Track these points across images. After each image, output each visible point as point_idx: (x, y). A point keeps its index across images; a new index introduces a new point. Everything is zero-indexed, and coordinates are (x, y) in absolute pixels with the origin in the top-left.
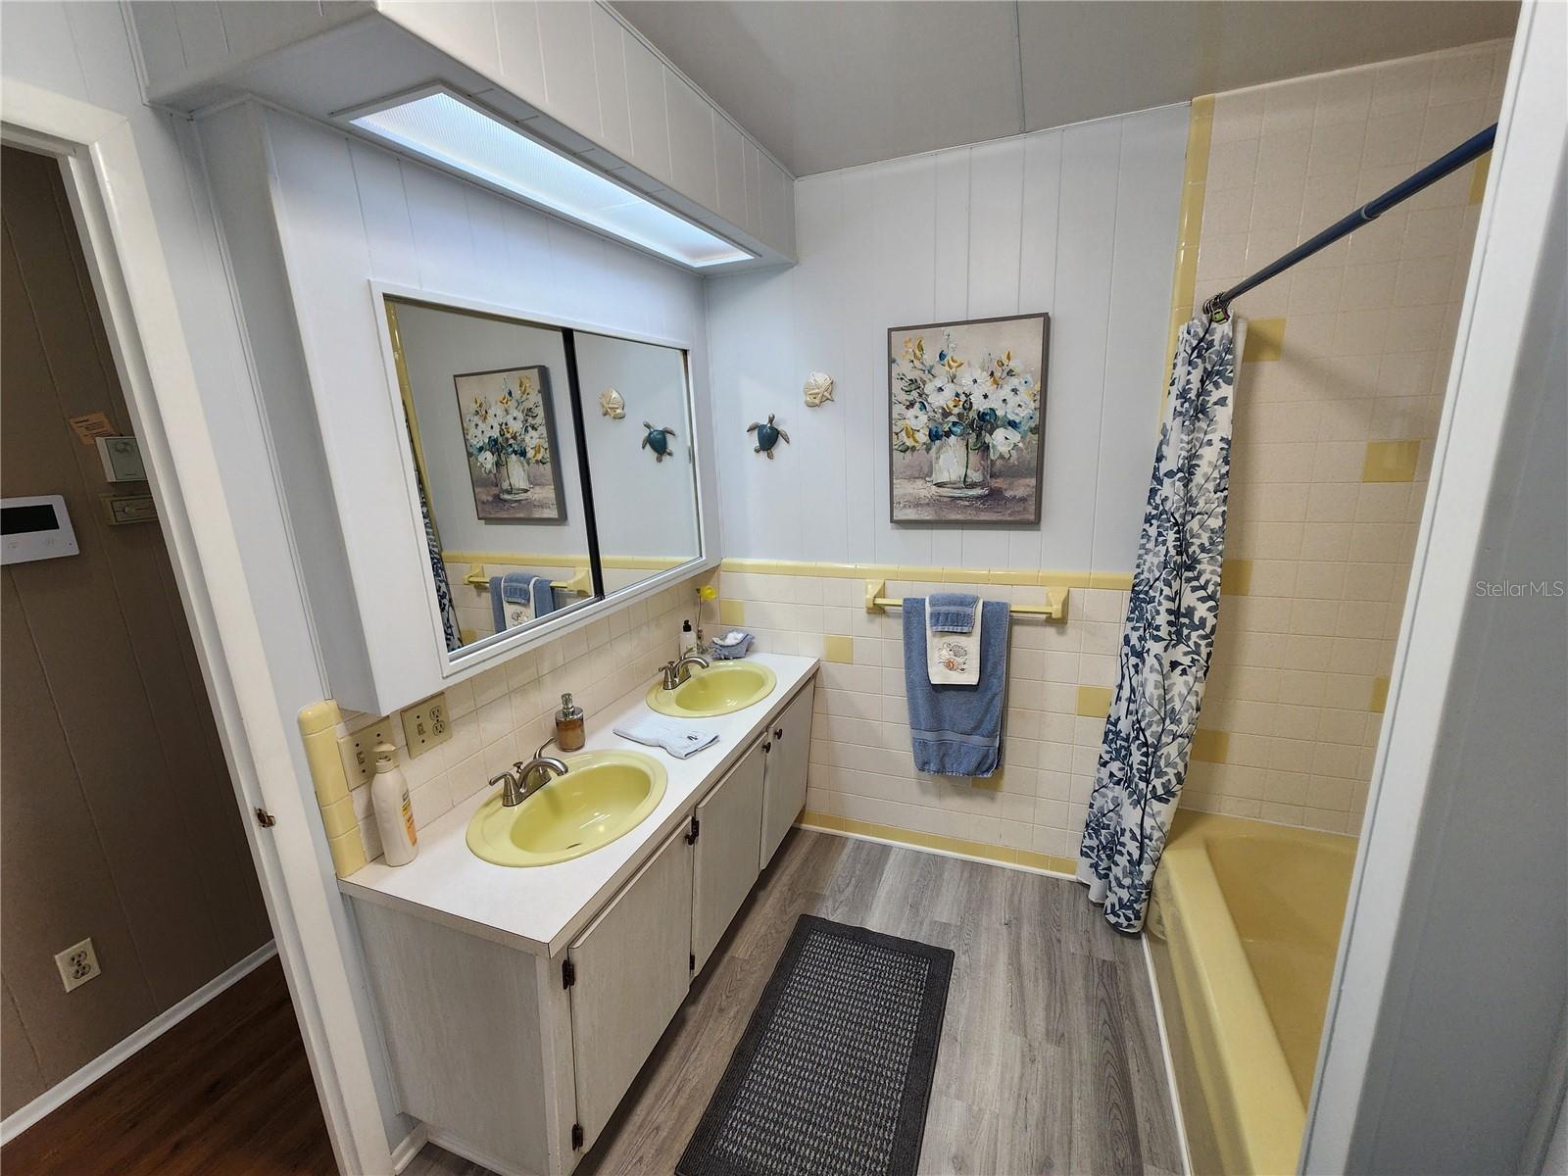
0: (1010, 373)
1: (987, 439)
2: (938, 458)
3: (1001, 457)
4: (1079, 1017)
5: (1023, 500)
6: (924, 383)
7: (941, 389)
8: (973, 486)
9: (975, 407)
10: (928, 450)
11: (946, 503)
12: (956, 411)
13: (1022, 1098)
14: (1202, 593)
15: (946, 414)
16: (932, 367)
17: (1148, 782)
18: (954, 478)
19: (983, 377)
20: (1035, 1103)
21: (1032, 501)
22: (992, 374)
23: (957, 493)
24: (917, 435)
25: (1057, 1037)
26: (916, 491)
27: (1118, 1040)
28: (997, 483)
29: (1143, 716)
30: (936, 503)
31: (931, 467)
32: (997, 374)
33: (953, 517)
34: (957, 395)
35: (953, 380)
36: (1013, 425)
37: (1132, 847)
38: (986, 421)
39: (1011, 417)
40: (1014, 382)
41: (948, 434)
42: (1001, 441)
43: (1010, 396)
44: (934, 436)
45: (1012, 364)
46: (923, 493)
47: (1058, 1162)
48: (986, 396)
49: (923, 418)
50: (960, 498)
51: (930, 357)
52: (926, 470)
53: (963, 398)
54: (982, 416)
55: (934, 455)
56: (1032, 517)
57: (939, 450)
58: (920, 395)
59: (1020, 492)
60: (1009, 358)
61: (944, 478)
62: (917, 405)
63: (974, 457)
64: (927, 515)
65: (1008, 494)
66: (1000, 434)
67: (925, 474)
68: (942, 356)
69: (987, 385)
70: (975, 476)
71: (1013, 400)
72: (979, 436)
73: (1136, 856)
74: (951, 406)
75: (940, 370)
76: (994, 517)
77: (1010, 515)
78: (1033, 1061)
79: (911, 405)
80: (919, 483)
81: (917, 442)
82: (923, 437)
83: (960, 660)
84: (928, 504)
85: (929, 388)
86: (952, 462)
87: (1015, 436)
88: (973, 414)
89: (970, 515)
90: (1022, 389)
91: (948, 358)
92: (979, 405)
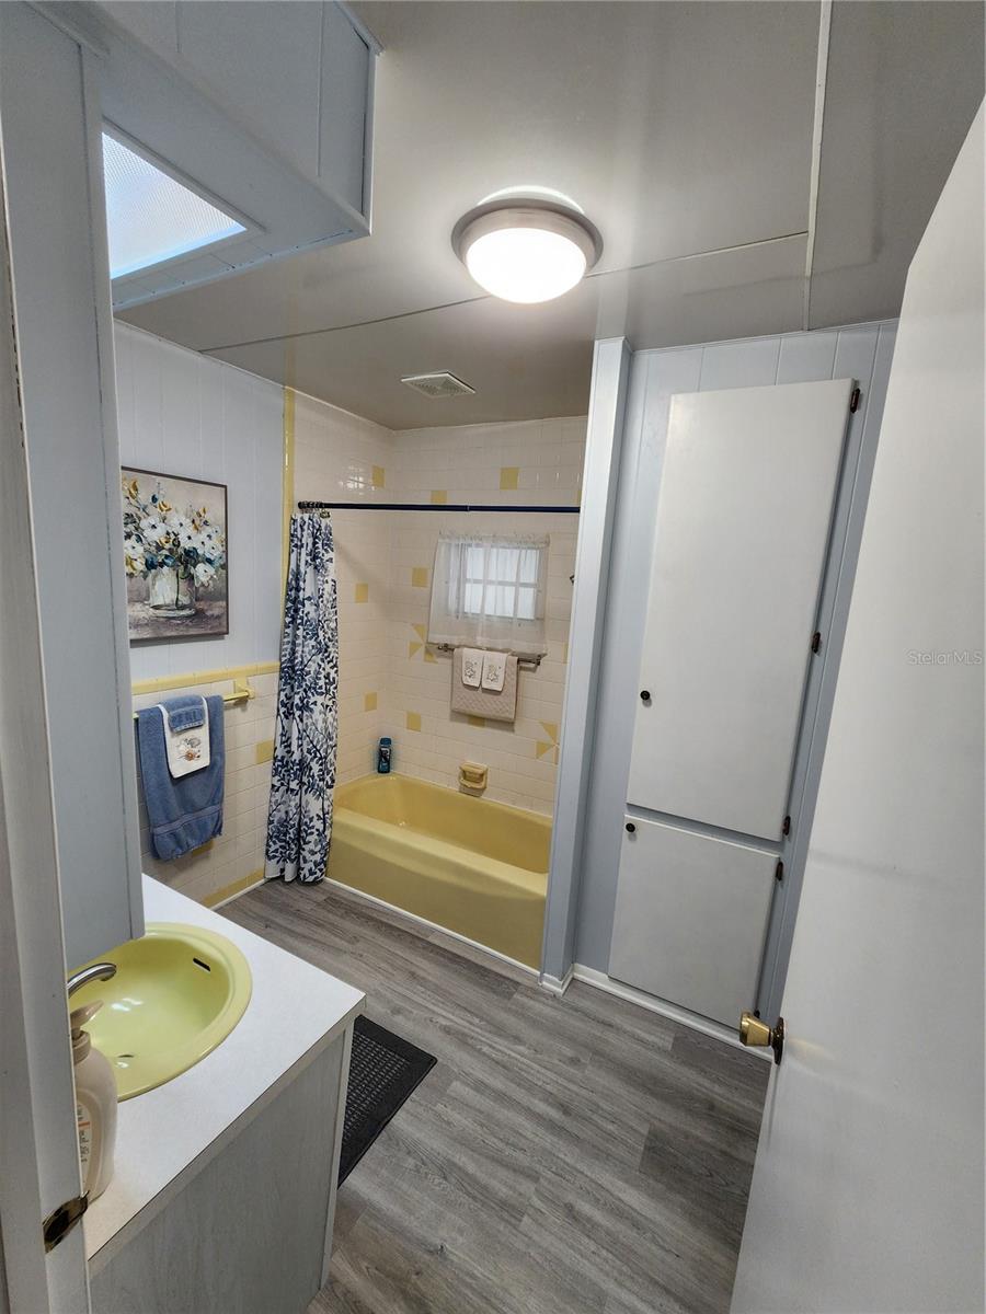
0: (206, 523)
1: (192, 571)
2: (154, 585)
3: (203, 585)
4: (348, 925)
5: (218, 617)
6: (140, 519)
7: (154, 527)
8: (183, 607)
9: (182, 545)
10: (145, 577)
11: (163, 623)
12: (167, 546)
13: (378, 969)
14: (331, 664)
15: (159, 548)
16: (146, 507)
17: (323, 780)
18: (168, 601)
19: (187, 522)
20: (383, 965)
21: (225, 617)
22: (193, 522)
23: (171, 614)
24: (135, 563)
25: (355, 939)
26: (136, 613)
27: (370, 919)
28: (201, 605)
29: (318, 742)
30: (153, 623)
31: (148, 591)
32: (197, 522)
33: (169, 634)
34: (168, 533)
35: (164, 520)
36: (210, 561)
37: (319, 825)
38: (191, 558)
39: (208, 556)
40: (209, 530)
41: (162, 564)
42: (202, 572)
43: (206, 540)
44: (150, 565)
45: (207, 517)
46: (142, 615)
47: (414, 969)
48: (189, 538)
49: (140, 549)
50: (174, 618)
51: (144, 497)
52: (144, 595)
53: (173, 537)
54: (187, 552)
55: (151, 583)
56: (225, 630)
57: (155, 576)
58: (136, 529)
59: (216, 612)
60: (204, 511)
61: (160, 601)
62: (134, 537)
63: (183, 585)
64: (146, 634)
65: (209, 613)
66: (201, 567)
67: (142, 597)
68: (154, 499)
69: (190, 530)
70: (184, 600)
71: (209, 543)
72: (186, 567)
73: (321, 829)
74: (163, 541)
75: (151, 509)
76: (202, 631)
77: (211, 629)
78: (361, 956)
79: (128, 536)
80: (138, 606)
81: (134, 569)
82: (140, 565)
83: (196, 750)
84: (146, 624)
85: (144, 524)
86: (165, 588)
87: (211, 570)
88: (180, 551)
89: (182, 631)
90: (213, 536)
91: (159, 502)
92: (185, 544)
